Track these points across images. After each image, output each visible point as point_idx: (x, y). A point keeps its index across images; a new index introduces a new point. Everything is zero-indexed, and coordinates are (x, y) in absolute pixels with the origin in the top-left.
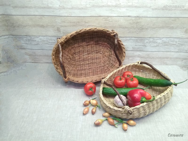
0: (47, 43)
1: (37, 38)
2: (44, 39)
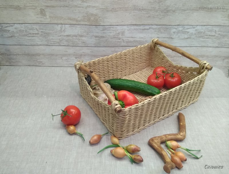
0: (26, 35)
1: (11, 28)
2: (22, 27)
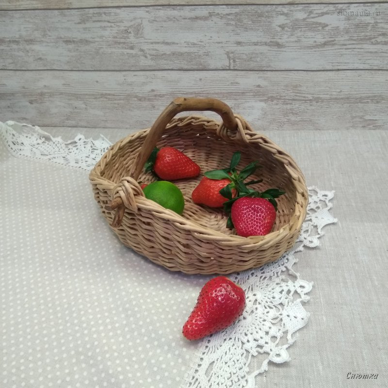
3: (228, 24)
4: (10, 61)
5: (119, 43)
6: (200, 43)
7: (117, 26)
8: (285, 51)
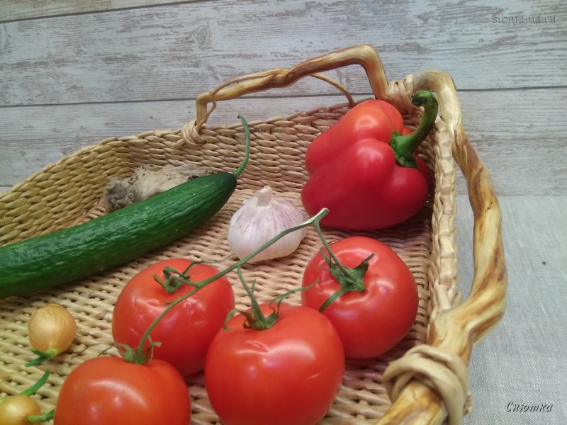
3: (336, 20)
4: (37, 92)
5: (180, 58)
6: (294, 54)
7: (175, 32)
8: (431, 59)
